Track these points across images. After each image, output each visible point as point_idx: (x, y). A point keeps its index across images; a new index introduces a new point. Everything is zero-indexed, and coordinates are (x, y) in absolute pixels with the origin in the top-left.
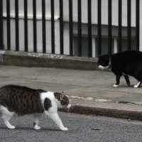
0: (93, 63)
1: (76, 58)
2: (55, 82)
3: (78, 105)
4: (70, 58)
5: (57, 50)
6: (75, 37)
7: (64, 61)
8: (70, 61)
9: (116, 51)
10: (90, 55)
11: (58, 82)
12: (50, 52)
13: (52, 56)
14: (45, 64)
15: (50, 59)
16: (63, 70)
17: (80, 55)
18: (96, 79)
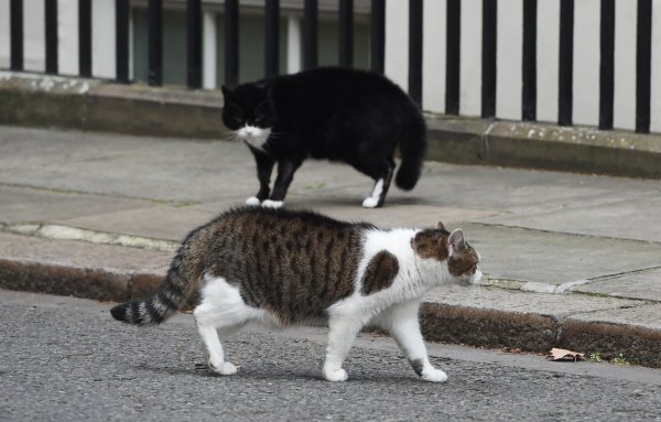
0: (207, 111)
1: (140, 91)
2: (56, 184)
3: (145, 271)
4: (118, 91)
5: (68, 59)
6: (137, 11)
7: (92, 100)
8: (118, 102)
9: (294, 65)
10: (195, 80)
11: (70, 184)
12: (42, 67)
13: (48, 83)
14: (20, 114)
15: (40, 95)
16: (90, 136)
17: (156, 79)
18: (217, 171)
